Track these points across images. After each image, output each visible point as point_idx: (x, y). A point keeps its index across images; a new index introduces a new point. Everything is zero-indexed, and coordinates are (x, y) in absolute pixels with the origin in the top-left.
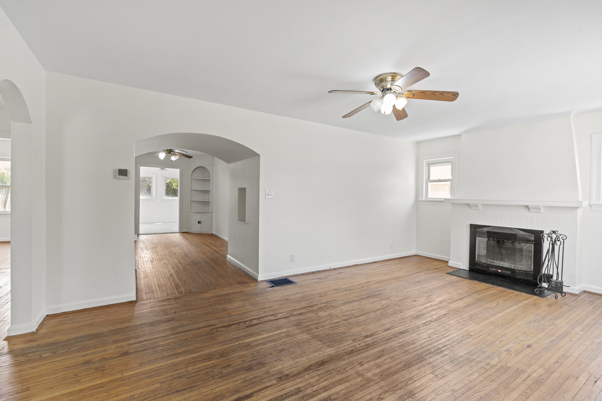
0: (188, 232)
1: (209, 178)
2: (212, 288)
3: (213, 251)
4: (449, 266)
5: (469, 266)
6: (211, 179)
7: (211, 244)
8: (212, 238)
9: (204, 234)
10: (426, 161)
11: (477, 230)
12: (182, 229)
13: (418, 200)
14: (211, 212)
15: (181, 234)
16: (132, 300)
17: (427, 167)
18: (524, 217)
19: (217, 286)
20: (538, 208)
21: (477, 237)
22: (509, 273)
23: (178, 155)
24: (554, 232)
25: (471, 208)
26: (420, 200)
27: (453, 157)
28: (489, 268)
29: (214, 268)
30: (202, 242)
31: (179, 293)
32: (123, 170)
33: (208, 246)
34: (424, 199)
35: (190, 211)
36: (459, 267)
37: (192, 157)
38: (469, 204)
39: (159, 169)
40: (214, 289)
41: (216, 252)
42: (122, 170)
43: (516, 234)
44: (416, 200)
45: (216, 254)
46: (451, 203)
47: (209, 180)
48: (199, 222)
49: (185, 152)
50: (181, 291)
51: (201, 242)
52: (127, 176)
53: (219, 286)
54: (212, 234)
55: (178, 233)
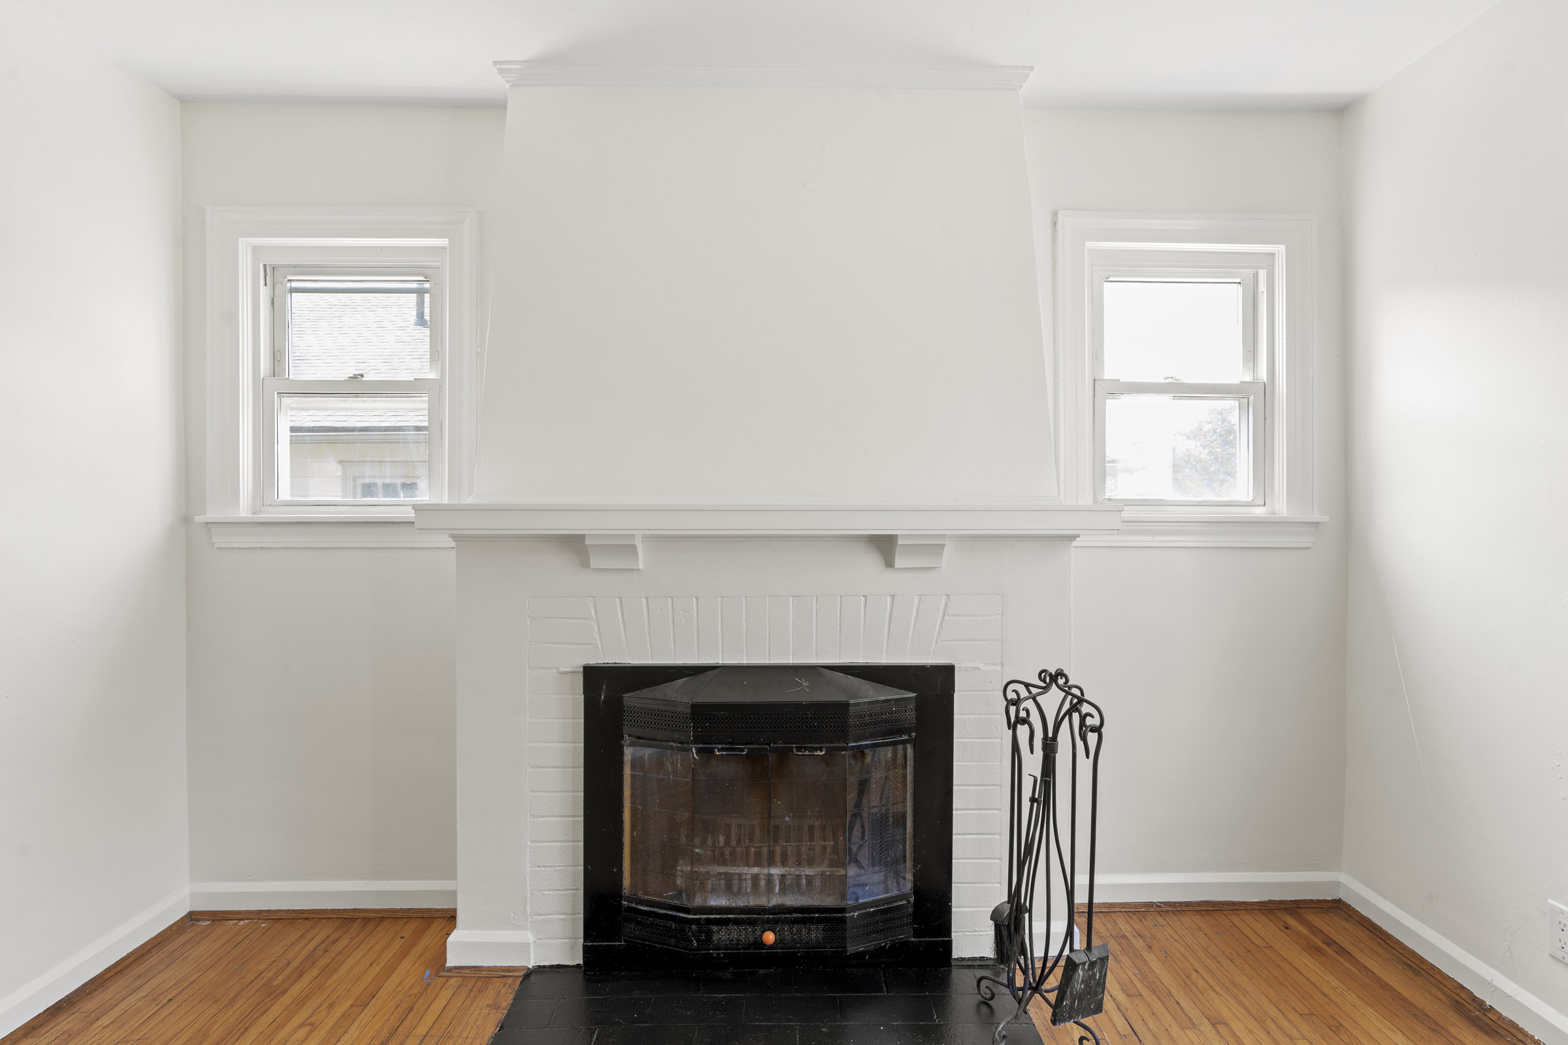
4: (451, 969)
5: (587, 936)
10: (255, 249)
11: (630, 699)
13: (198, 519)
17: (264, 293)
18: (863, 598)
20: (932, 547)
21: (632, 745)
22: (815, 934)
24: (1052, 678)
25: (585, 564)
26: (212, 515)
27: (444, 242)
28: (709, 933)
34: (244, 511)
36: (517, 964)
38: (581, 538)
43: (845, 706)
44: (186, 520)
46: (451, 536)
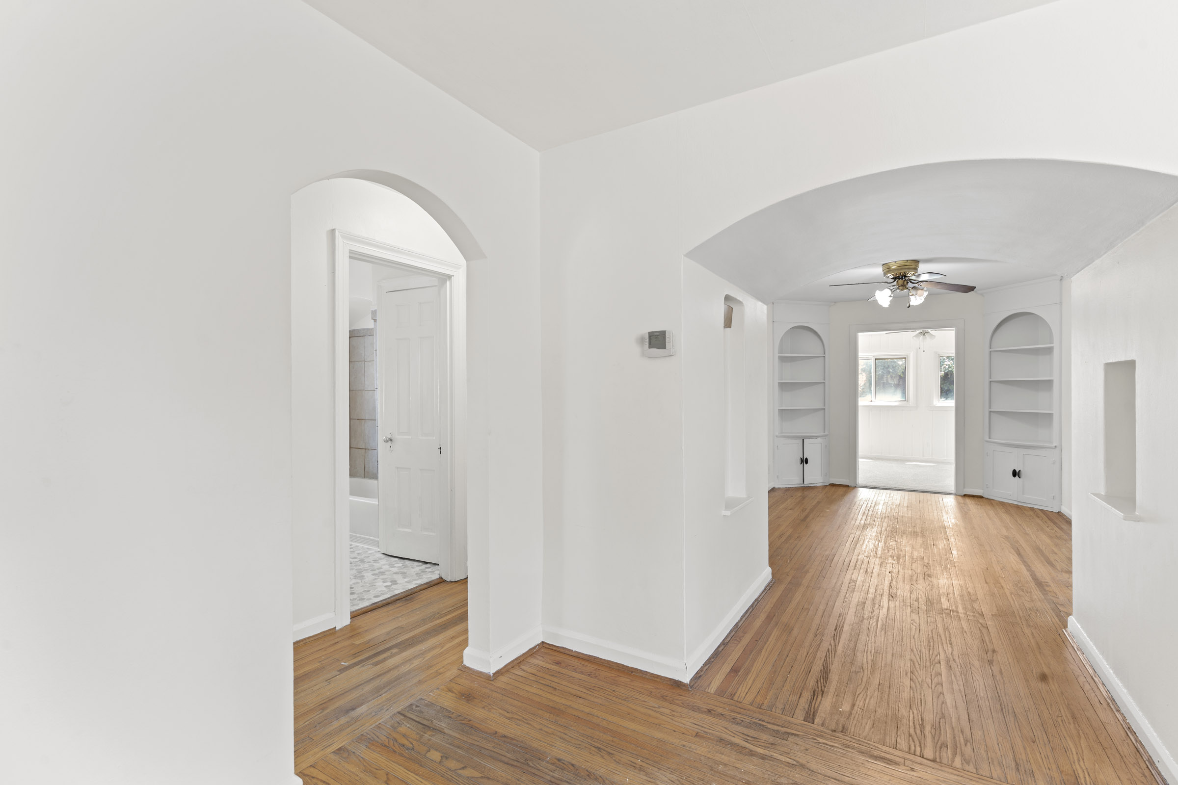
0: (981, 497)
1: (1050, 344)
2: (929, 753)
3: (1029, 578)
6: (1056, 345)
7: (1037, 550)
8: (1053, 529)
9: (1032, 509)
12: (964, 488)
14: (1058, 448)
15: (960, 498)
16: (680, 680)
19: (955, 754)
23: (926, 289)
29: (994, 651)
30: (1007, 538)
31: (807, 713)
32: (658, 334)
33: (1019, 554)
35: (987, 439)
37: (975, 287)
39: (915, 336)
40: (934, 761)
41: (1040, 584)
42: (656, 334)
45: (1037, 594)
47: (1049, 351)
48: (1015, 474)
49: (940, 276)
50: (817, 710)
51: (1006, 534)
52: (664, 347)
53: (962, 755)
54: (1059, 513)
55: (952, 496)
